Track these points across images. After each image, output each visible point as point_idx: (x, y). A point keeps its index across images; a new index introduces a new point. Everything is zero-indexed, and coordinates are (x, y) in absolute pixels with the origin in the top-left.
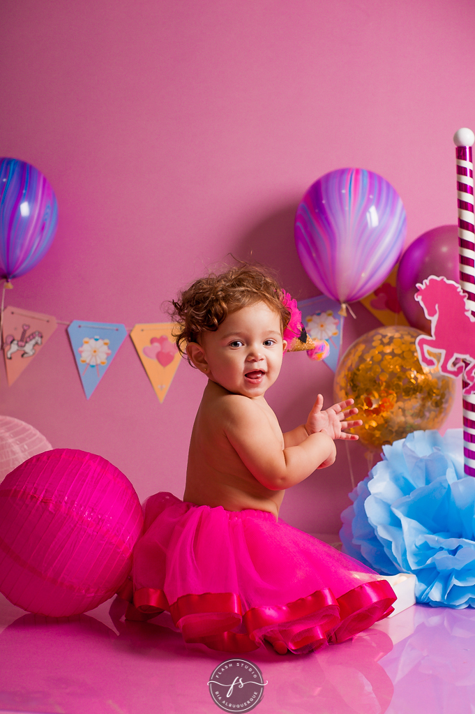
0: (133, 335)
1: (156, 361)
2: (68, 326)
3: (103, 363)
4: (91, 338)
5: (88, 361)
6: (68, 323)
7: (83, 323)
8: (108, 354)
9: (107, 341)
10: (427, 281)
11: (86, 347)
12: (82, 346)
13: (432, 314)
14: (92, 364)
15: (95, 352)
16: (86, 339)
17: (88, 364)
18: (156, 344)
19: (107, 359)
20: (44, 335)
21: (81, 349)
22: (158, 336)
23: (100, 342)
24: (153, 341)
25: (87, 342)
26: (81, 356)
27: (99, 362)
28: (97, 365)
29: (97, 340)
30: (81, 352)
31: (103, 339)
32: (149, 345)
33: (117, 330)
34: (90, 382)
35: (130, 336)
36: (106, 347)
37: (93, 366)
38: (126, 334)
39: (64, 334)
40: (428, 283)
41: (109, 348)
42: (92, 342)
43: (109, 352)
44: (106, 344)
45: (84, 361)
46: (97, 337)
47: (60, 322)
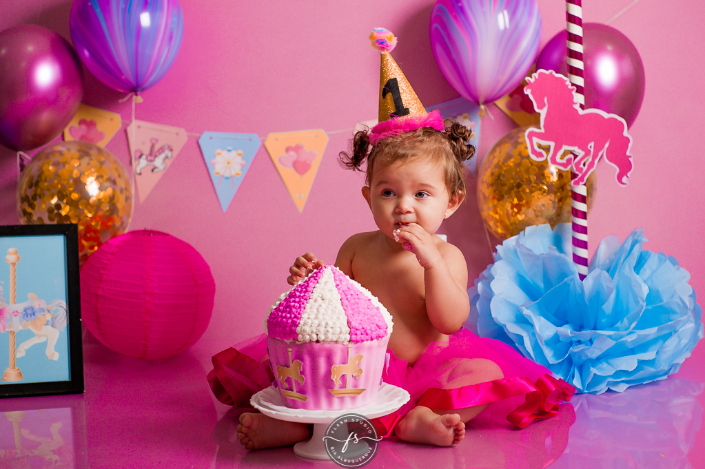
0: (267, 144)
1: (292, 170)
2: (199, 138)
3: (238, 174)
4: (223, 149)
5: (222, 173)
6: (198, 135)
7: (214, 134)
8: (243, 166)
9: (240, 151)
10: (535, 75)
11: (218, 158)
12: (215, 157)
13: (541, 107)
14: (227, 175)
15: (228, 163)
16: (219, 151)
17: (222, 176)
18: (292, 153)
19: (241, 170)
20: (174, 148)
21: (214, 161)
22: (293, 145)
23: (234, 153)
24: (288, 150)
25: (219, 154)
26: (214, 168)
27: (233, 173)
28: (232, 177)
29: (229, 151)
30: (214, 164)
31: (236, 150)
32: (285, 155)
33: (250, 140)
34: (226, 195)
35: (264, 146)
36: (239, 158)
37: (227, 178)
38: (259, 144)
39: (195, 145)
40: (537, 77)
41: (243, 159)
42: (225, 153)
43: (243, 162)
44: (239, 155)
45: (217, 173)
46: (230, 148)
47: (189, 134)
